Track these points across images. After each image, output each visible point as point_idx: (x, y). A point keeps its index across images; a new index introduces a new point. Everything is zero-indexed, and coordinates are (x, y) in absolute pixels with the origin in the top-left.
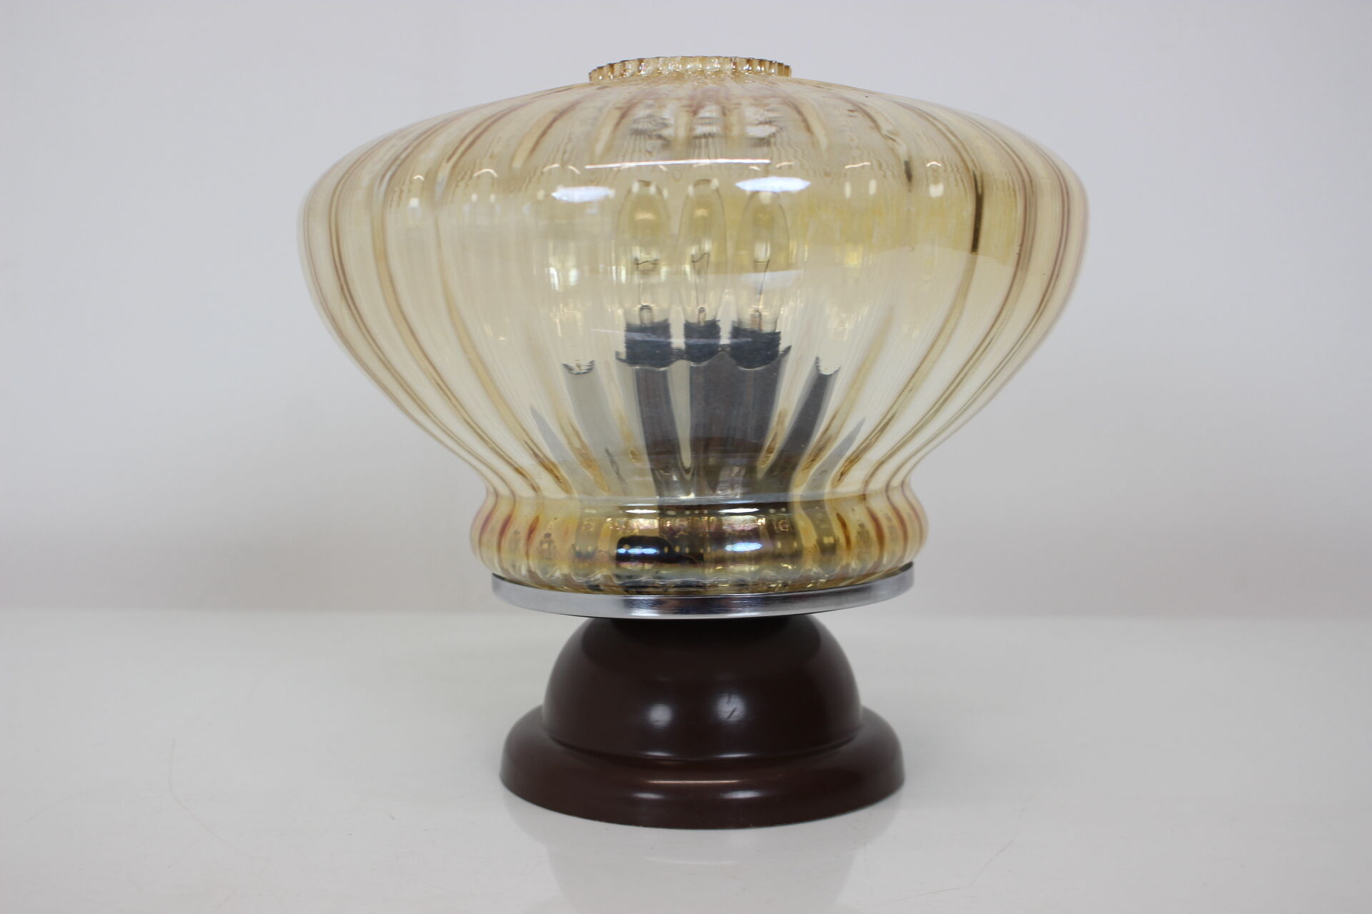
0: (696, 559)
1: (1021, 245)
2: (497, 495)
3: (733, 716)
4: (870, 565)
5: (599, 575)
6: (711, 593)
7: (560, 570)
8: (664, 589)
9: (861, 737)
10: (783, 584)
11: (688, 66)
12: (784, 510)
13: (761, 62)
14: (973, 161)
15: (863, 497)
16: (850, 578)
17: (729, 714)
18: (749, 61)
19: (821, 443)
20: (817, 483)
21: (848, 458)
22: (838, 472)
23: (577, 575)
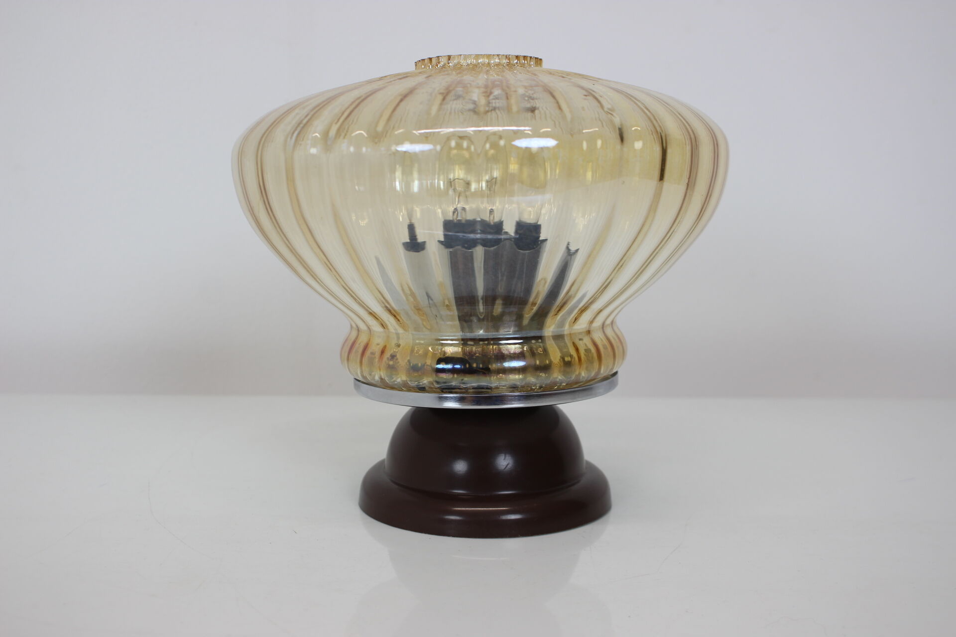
0: (486, 371)
1: (689, 178)
2: (358, 330)
3: (507, 468)
4: (593, 374)
5: (425, 381)
6: (495, 393)
7: (401, 378)
8: (466, 390)
9: (584, 481)
10: (539, 386)
11: (480, 61)
12: (540, 341)
13: (525, 57)
14: (660, 127)
15: (589, 332)
16: (581, 382)
17: (505, 467)
18: (517, 57)
19: (564, 300)
20: (561, 324)
21: (580, 309)
22: (573, 317)
23: (411, 381)
